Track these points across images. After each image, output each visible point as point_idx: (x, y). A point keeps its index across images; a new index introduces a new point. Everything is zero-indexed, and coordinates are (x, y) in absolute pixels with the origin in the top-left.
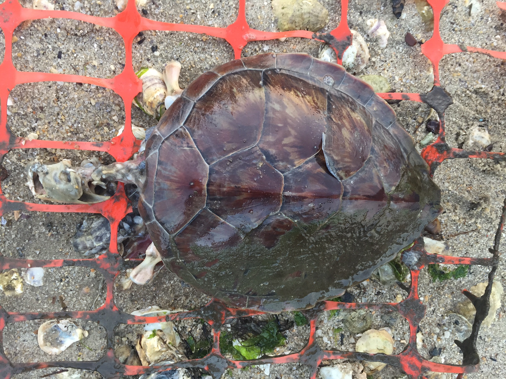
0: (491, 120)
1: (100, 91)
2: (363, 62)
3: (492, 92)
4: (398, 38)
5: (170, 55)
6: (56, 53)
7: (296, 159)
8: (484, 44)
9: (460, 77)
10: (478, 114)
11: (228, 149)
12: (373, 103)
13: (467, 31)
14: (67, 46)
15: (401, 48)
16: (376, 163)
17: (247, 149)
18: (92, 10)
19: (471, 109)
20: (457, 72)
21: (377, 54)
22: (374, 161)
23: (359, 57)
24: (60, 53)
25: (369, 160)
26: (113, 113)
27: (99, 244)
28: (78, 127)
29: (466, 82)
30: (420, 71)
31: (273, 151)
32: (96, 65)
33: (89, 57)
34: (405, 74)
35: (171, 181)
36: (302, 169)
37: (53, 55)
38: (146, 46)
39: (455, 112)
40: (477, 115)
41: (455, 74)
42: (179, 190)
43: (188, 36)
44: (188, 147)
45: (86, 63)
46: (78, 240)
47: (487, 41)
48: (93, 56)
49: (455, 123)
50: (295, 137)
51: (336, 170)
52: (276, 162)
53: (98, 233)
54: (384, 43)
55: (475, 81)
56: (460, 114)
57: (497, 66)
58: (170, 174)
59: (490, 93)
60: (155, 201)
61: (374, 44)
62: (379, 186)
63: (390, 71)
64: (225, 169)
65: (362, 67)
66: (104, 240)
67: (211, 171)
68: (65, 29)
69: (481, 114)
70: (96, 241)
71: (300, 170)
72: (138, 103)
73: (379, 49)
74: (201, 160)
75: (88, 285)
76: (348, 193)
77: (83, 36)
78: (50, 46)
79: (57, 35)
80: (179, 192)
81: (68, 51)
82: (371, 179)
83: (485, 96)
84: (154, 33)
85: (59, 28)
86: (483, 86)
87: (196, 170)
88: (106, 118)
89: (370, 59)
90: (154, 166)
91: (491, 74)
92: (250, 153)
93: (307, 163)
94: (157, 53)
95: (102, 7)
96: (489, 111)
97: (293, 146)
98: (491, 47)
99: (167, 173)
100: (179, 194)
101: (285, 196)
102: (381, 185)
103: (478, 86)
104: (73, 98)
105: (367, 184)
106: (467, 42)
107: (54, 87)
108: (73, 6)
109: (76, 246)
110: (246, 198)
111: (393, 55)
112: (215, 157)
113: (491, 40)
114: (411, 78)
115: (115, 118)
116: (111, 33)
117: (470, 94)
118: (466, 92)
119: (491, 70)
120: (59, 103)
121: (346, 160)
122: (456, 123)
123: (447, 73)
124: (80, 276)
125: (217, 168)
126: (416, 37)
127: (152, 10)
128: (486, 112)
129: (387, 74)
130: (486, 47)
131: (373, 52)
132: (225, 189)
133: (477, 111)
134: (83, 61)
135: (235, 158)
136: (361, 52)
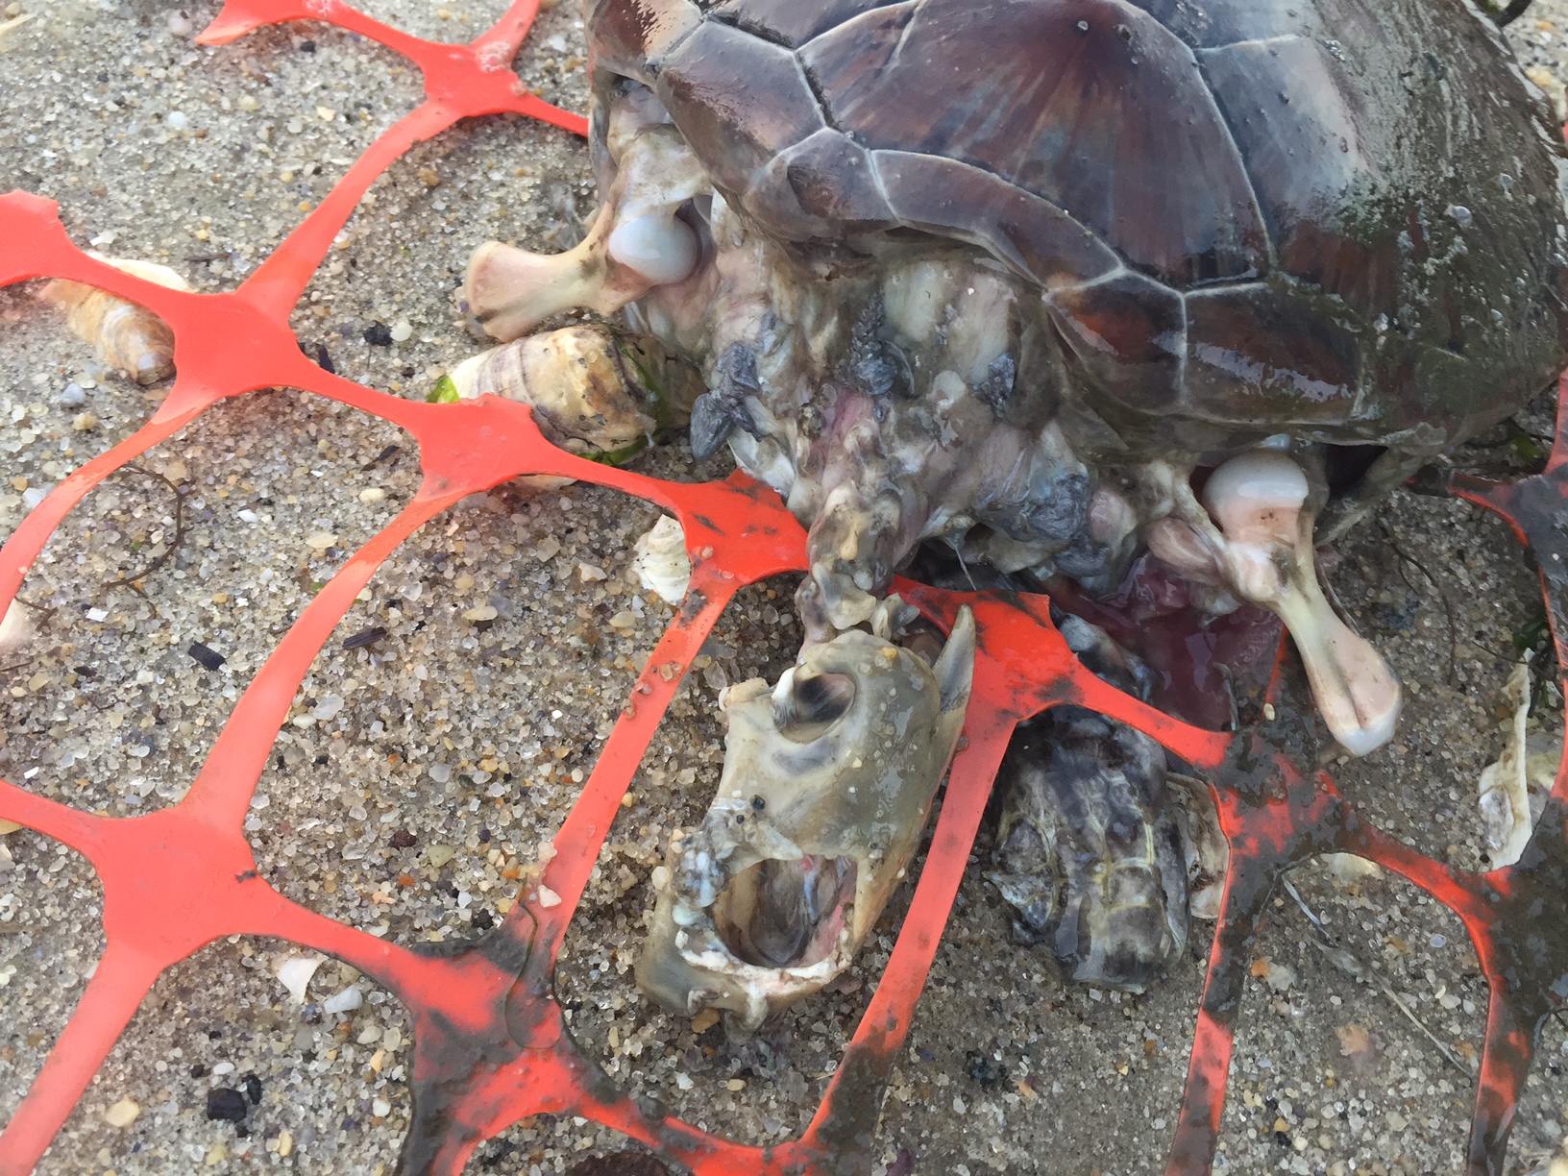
1: (448, 574)
24: (198, 652)
26: (564, 571)
27: (1150, 846)
33: (282, 558)
35: (1039, 103)
37: (190, 684)
38: (350, 357)
45: (301, 577)
48: (285, 542)
53: (1096, 824)
60: (1105, 235)
66: (1137, 811)
68: (110, 586)
70: (1129, 852)
75: (1329, 1024)
77: (178, 538)
78: (144, 678)
81: (206, 621)
84: (318, 312)
85: (87, 607)
88: (572, 608)
94: (400, 331)
104: (423, 685)
107: (336, 742)
115: (587, 572)
120: (413, 754)
124: (1279, 1041)
127: (228, 275)
134: (287, 585)
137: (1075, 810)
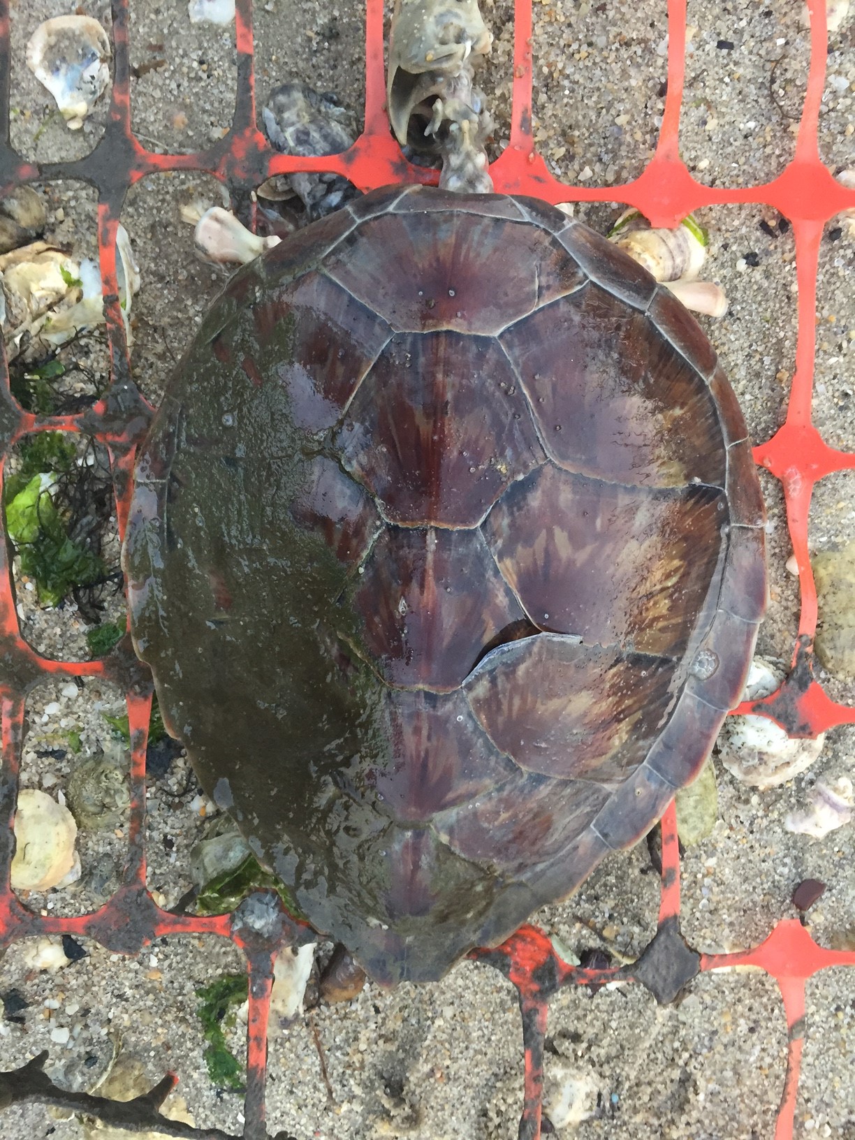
0: (615, 1127)
1: (648, 137)
2: (748, 771)
3: (688, 1124)
4: (811, 860)
5: (738, 295)
6: (730, 37)
7: (518, 563)
8: (806, 1096)
9: (721, 1031)
10: (630, 1088)
11: (537, 385)
12: (653, 786)
13: (837, 1045)
14: (747, 61)
15: (786, 870)
16: (508, 788)
17: (541, 434)
18: (833, 114)
19: (641, 1071)
20: (735, 1022)
21: (768, 808)
22: (512, 781)
23: (761, 759)
24: (730, 46)
25: (514, 769)
26: (598, 167)
27: (289, 139)
28: (564, 88)
29: (711, 1049)
30: (731, 924)
31: (535, 500)
32: (708, 127)
33: (724, 110)
34: (722, 883)
35: (458, 246)
36: (492, 579)
37: (724, 30)
38: (757, 240)
39: (632, 1026)
40: (627, 1085)
41: (727, 1019)
42: (434, 265)
43: (786, 338)
44: (540, 287)
45: (709, 105)
46: (298, 95)
47: (815, 1101)
48: (727, 118)
49: (606, 1026)
50: (571, 562)
51: (491, 672)
52: (510, 507)
53: (315, 135)
54: (797, 825)
55: (714, 1073)
56: (627, 1040)
57: (754, 1133)
58: (474, 244)
59: (684, 1118)
60: (405, 216)
61: (793, 800)
62: (451, 796)
63: (730, 843)
64: (491, 376)
65: (735, 771)
66: (300, 149)
67: (485, 342)
68: (784, 57)
69: (630, 1097)
70: (298, 131)
71: (490, 573)
72: (623, 224)
73: (781, 814)
74: (511, 317)
75: (192, 123)
76: (434, 707)
77: (772, 97)
78: (743, 23)
79: (770, 38)
80: (431, 265)
81: (736, 64)
82: (469, 773)
83: (677, 1104)
84: (788, 256)
85: (787, 43)
86: (701, 1097)
87: (486, 305)
88: (586, 150)
89: (754, 789)
90: (491, 210)
91: (733, 1119)
92: (530, 441)
93: (508, 592)
94: (742, 265)
95: (840, 138)
96: (638, 1119)
97: (550, 555)
98: (802, 1114)
99: (476, 238)
100: (426, 266)
101: (424, 533)
102: (453, 803)
103: (701, 1083)
104: (630, 77)
105: (455, 760)
106: (812, 1048)
107: (651, 35)
108: (839, 73)
109: (286, 89)
110: (418, 430)
111: (768, 850)
112: (517, 351)
113: (818, 1111)
114: (715, 899)
115: (587, 172)
116: (782, 159)
117: (681, 1063)
118: (686, 1050)
119: (743, 1118)
120: (617, 45)
121: (517, 702)
122: (605, 1030)
123: (730, 998)
124: (212, 105)
125: (491, 355)
126: (815, 910)
127: (841, 252)
128: (635, 1111)
129: (719, 834)
130: (801, 1100)
131: (772, 797)
132: (440, 376)
133: (637, 1085)
134: (713, 98)
135: (518, 403)
136: (772, 765)
137: (325, 137)
